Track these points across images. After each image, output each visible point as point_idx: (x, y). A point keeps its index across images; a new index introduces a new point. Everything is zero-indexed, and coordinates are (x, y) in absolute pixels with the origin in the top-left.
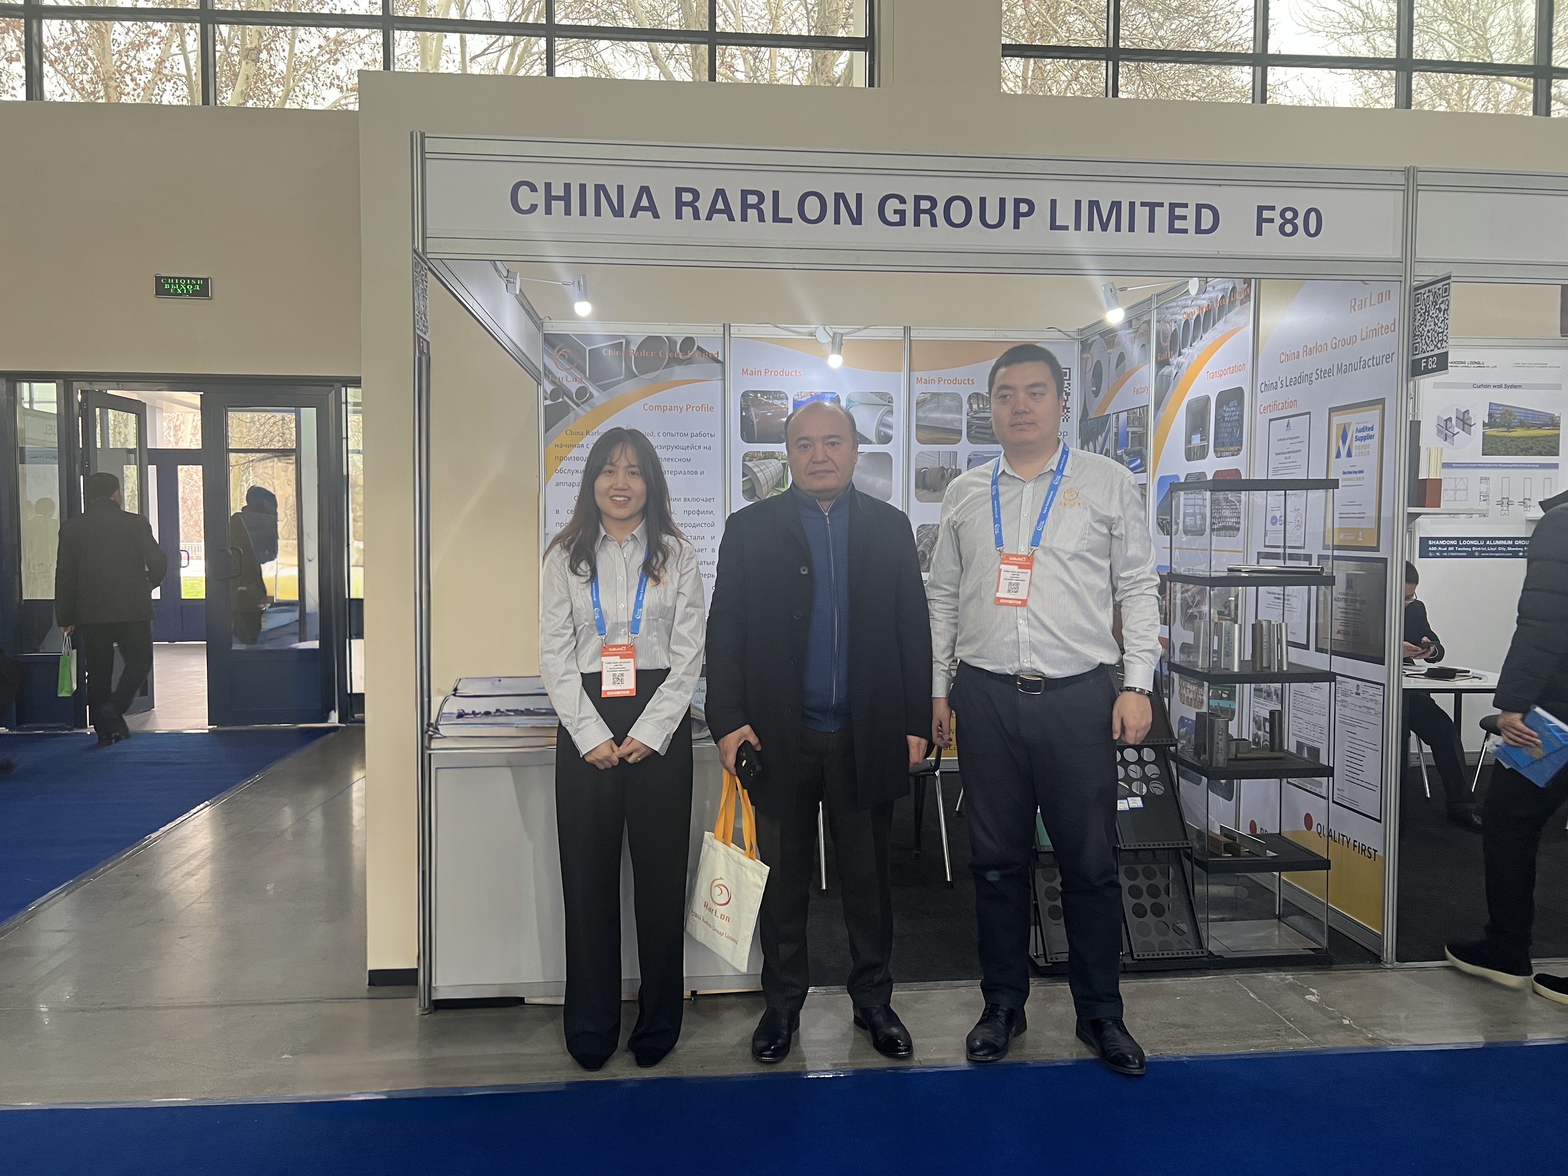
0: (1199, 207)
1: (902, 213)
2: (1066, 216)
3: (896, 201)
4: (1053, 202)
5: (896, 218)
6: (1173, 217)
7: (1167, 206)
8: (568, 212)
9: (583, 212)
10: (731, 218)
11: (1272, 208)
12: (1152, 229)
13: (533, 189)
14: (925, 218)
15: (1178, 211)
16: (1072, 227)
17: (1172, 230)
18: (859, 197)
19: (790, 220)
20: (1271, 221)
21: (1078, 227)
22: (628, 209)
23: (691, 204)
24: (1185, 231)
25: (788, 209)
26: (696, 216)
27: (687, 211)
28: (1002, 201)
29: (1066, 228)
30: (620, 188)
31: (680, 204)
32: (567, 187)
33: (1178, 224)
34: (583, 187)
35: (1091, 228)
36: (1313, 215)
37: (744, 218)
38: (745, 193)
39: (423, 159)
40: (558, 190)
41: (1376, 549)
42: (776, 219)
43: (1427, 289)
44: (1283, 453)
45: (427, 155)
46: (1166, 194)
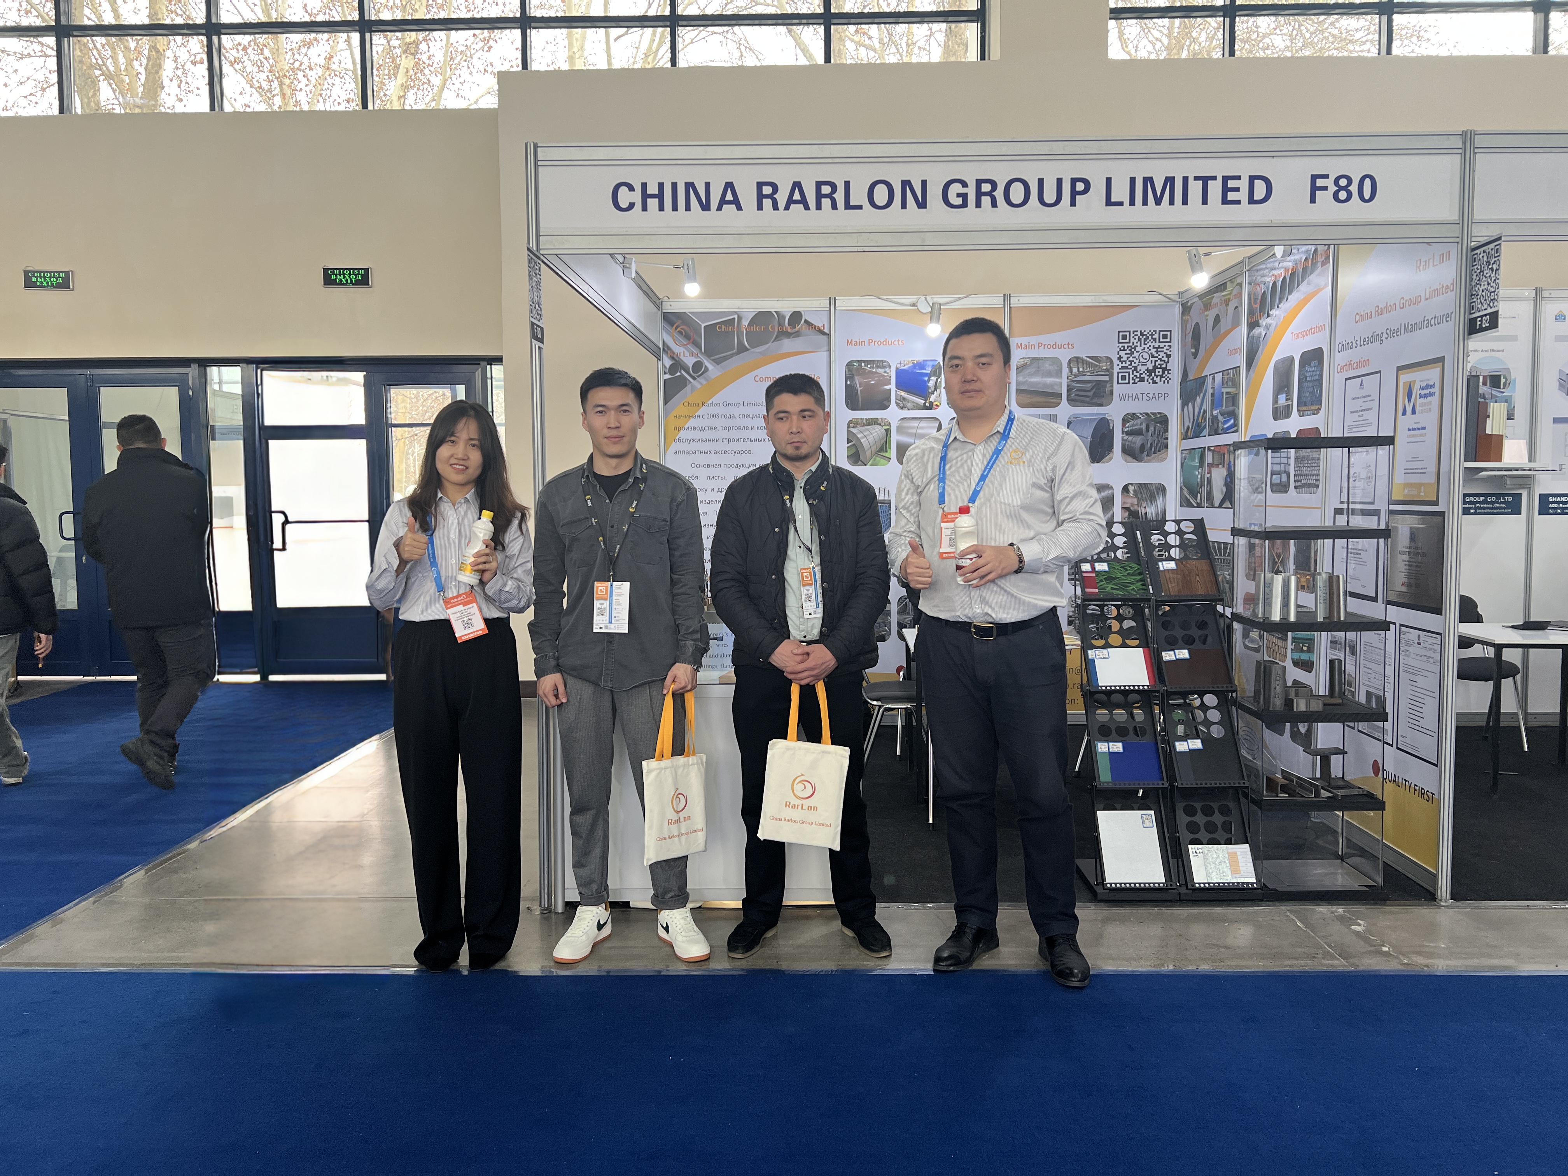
0: (1252, 179)
1: (964, 196)
2: (1120, 192)
3: (959, 185)
4: (1109, 181)
5: (959, 201)
6: (1226, 190)
7: (1220, 179)
8: (661, 208)
9: (675, 208)
10: (807, 208)
11: (1326, 176)
12: (1205, 201)
13: (631, 188)
14: (986, 200)
15: (1231, 184)
16: (1127, 202)
17: (1225, 201)
18: (924, 183)
19: (860, 207)
20: (1325, 188)
21: (1132, 203)
22: (714, 203)
23: (770, 196)
24: (1238, 202)
25: (859, 196)
26: (775, 207)
27: (768, 203)
28: (1059, 181)
29: (1121, 204)
30: (707, 185)
31: (760, 197)
32: (661, 186)
33: (1231, 196)
34: (674, 186)
35: (1145, 203)
36: (1367, 182)
37: (819, 207)
38: (819, 185)
39: (536, 167)
40: (653, 189)
41: (1436, 503)
42: (848, 206)
43: (1482, 249)
44: (1357, 412)
45: (539, 163)
46: (1219, 168)
